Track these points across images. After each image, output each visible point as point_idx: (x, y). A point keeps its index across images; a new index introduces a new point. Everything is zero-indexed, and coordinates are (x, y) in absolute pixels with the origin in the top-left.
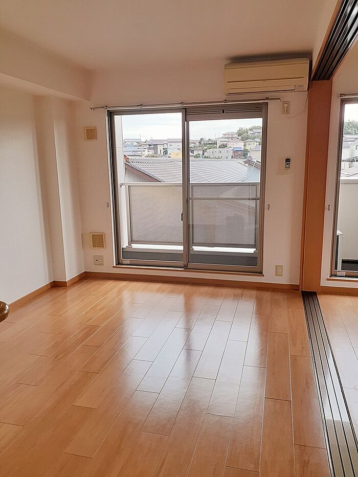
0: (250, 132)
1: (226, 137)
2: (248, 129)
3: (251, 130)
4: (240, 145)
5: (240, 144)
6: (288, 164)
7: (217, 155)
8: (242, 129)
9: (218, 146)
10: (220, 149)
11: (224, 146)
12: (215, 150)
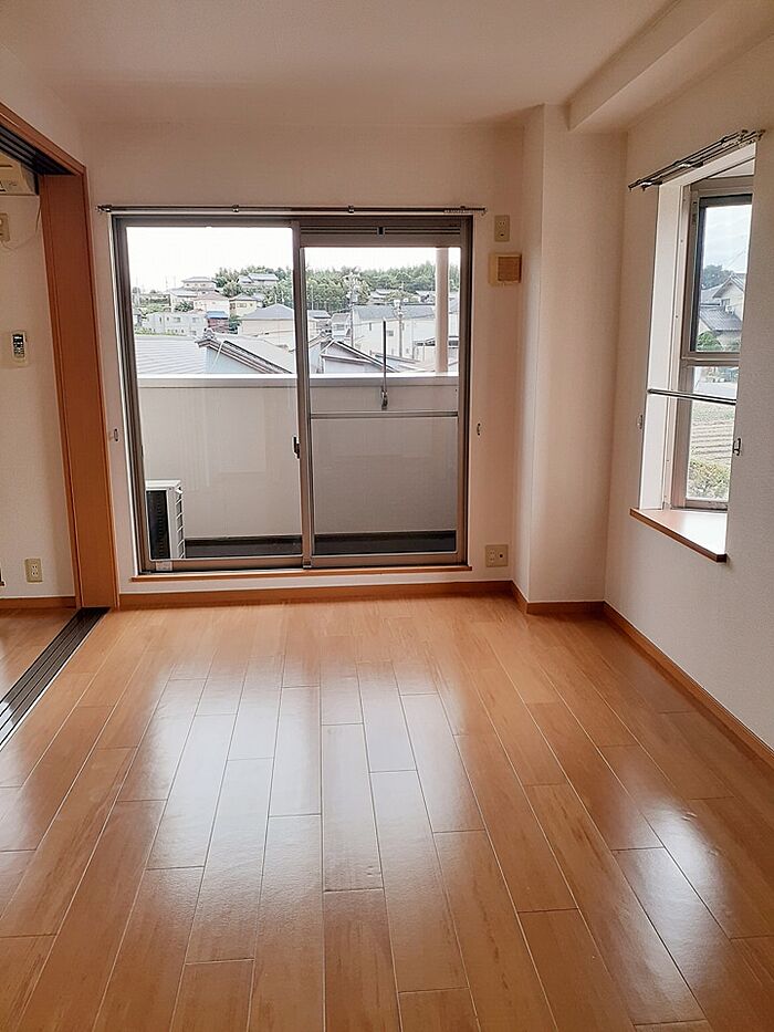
0: (242, 279)
1: (192, 286)
2: (239, 271)
3: (245, 274)
4: (222, 306)
5: (221, 303)
6: (19, 346)
7: (171, 325)
8: (226, 271)
9: (173, 308)
10: (178, 314)
11: (188, 307)
12: (167, 315)
